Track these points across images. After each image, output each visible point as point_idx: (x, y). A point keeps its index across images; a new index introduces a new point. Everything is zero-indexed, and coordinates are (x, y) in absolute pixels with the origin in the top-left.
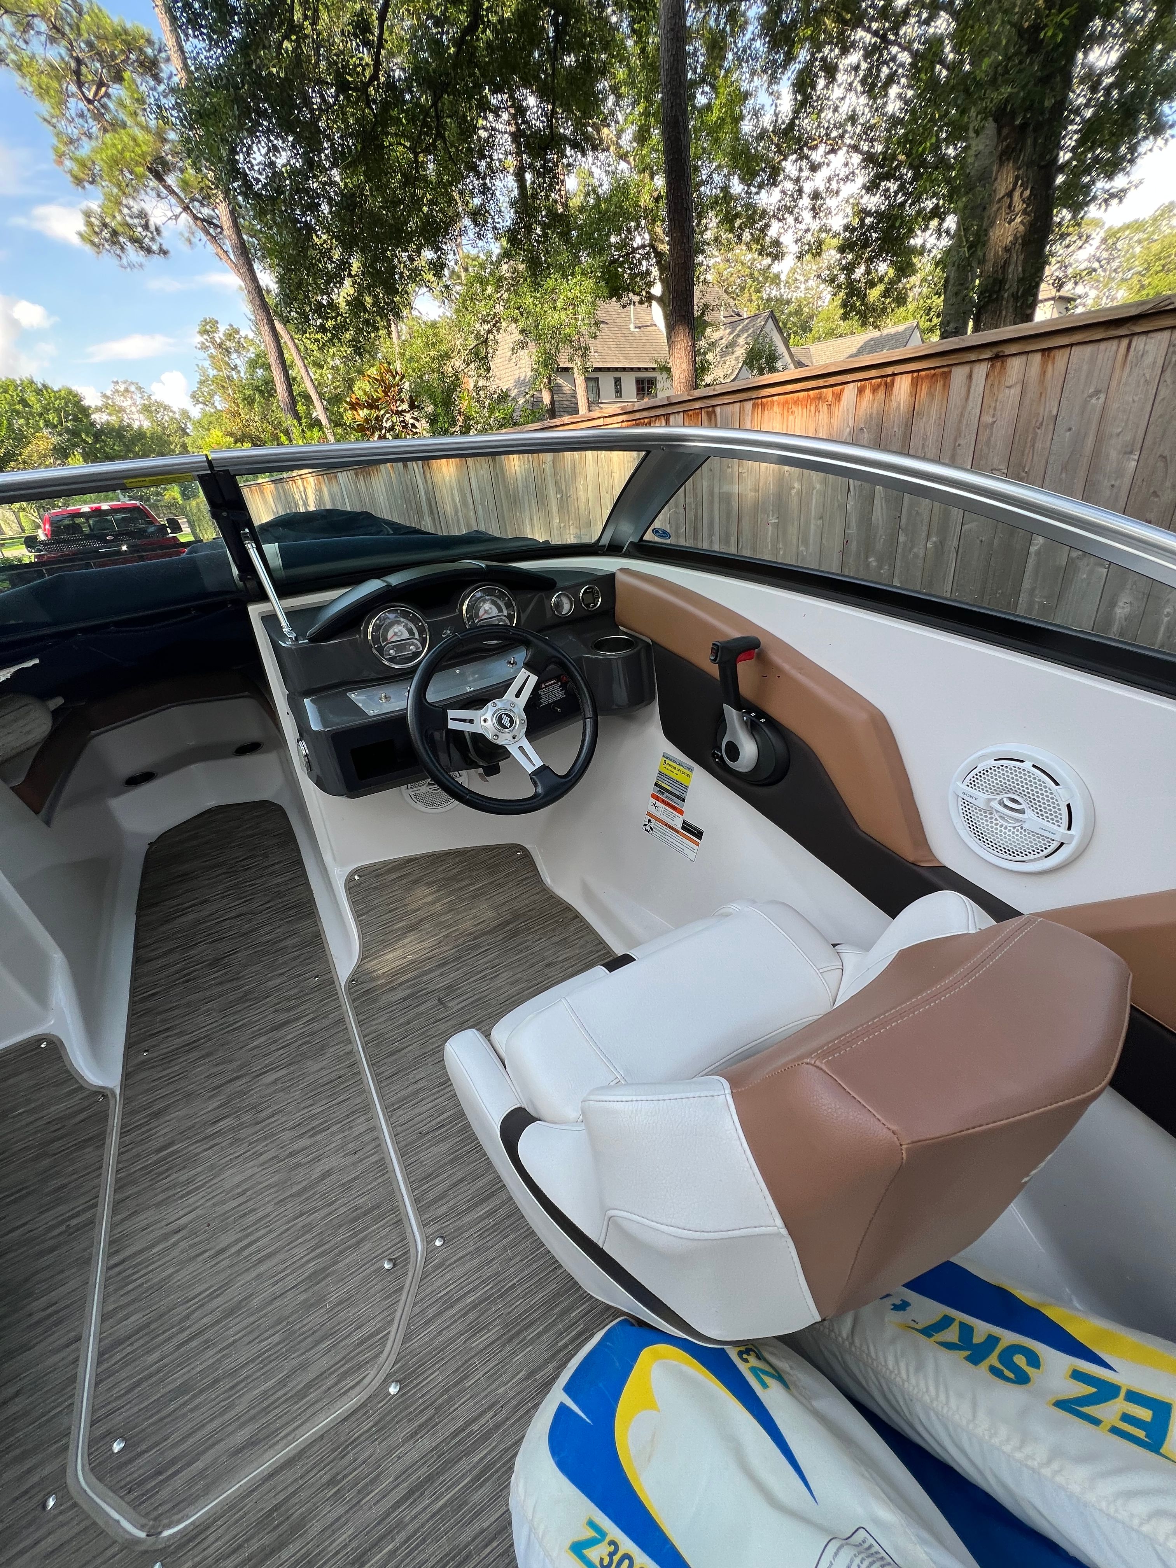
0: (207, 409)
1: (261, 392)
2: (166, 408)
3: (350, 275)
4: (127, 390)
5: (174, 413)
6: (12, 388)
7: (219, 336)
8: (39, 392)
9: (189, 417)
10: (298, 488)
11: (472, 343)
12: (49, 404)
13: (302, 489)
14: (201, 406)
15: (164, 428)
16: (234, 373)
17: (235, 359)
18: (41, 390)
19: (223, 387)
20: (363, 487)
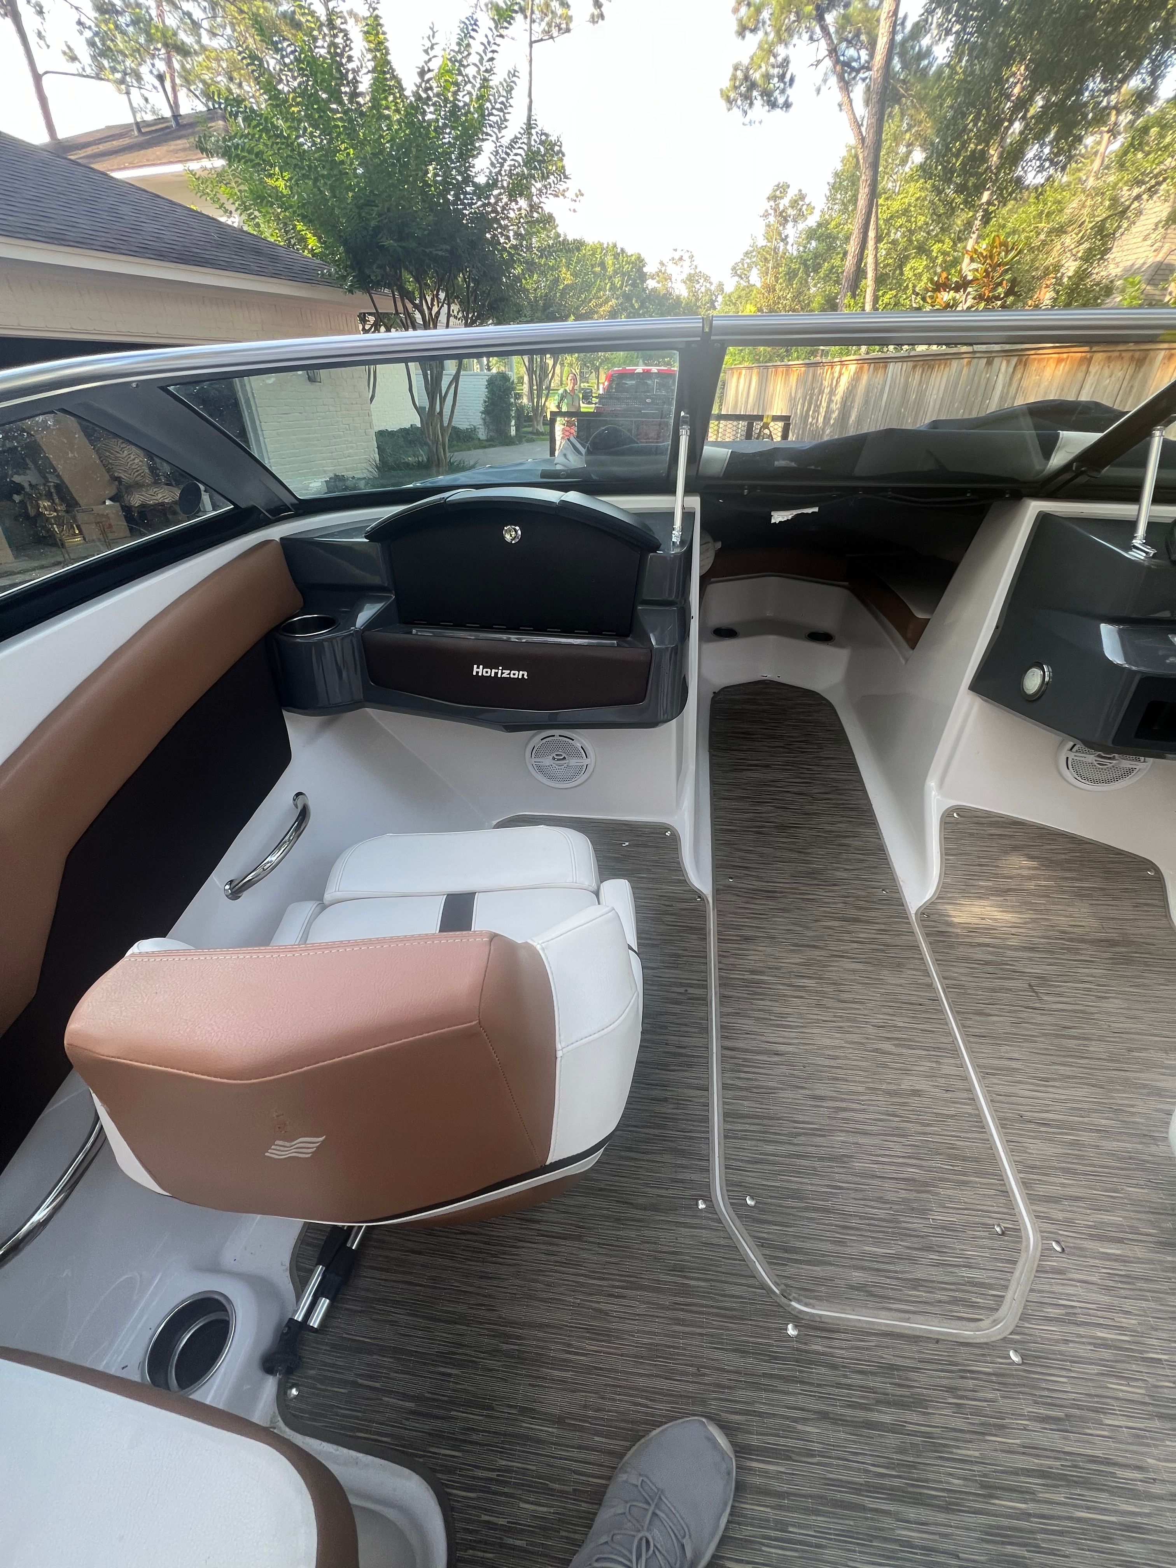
0: (742, 282)
1: (806, 265)
2: (707, 279)
3: (1024, 118)
4: (681, 259)
5: (711, 283)
6: (599, 251)
7: (784, 202)
8: (616, 256)
9: (722, 290)
10: (832, 373)
11: (1102, 213)
12: (619, 268)
13: (836, 375)
14: (737, 278)
15: (697, 300)
16: (782, 244)
17: (790, 231)
18: (618, 254)
19: (766, 259)
20: (916, 382)
